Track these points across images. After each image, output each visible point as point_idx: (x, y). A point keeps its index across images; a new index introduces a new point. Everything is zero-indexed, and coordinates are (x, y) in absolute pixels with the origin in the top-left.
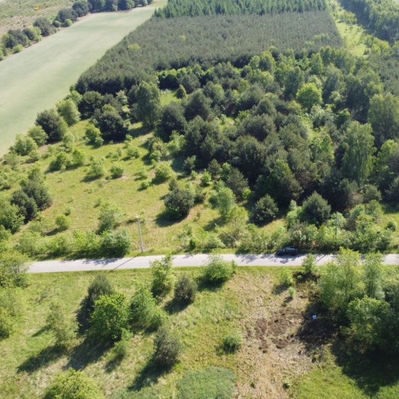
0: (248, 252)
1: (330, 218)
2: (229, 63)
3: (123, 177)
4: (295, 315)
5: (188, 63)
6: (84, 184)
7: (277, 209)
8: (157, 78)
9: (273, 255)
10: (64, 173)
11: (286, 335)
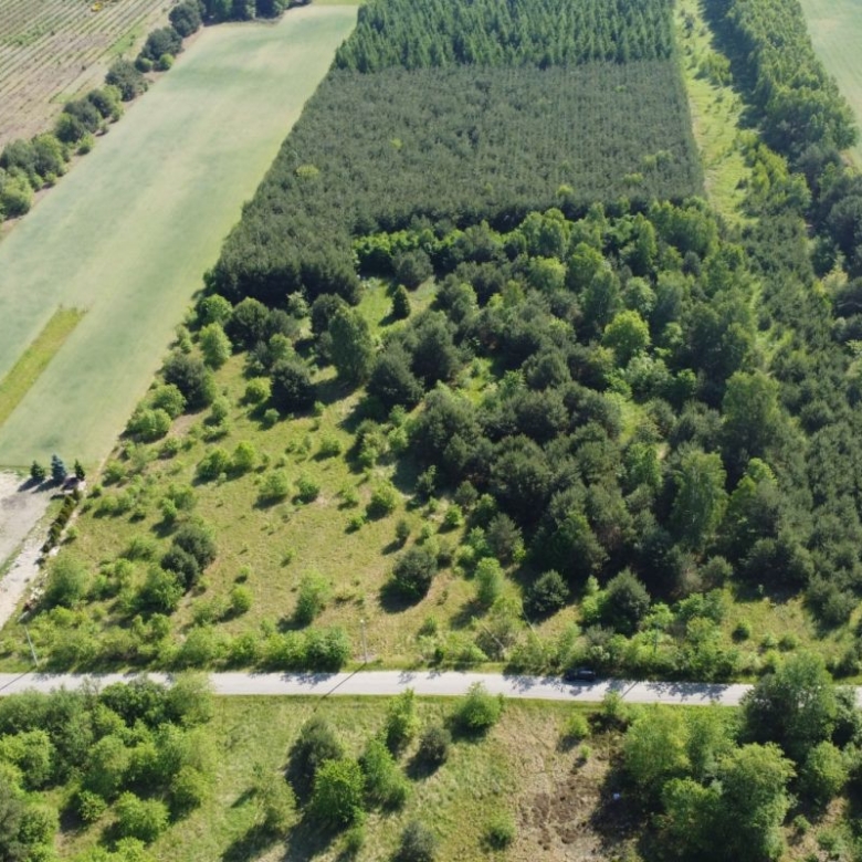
1: (648, 613)
2: (485, 224)
3: (320, 500)
5: (410, 218)
6: (259, 512)
7: (567, 592)
8: (356, 255)
9: (558, 679)
10: (223, 487)
11: (575, 823)
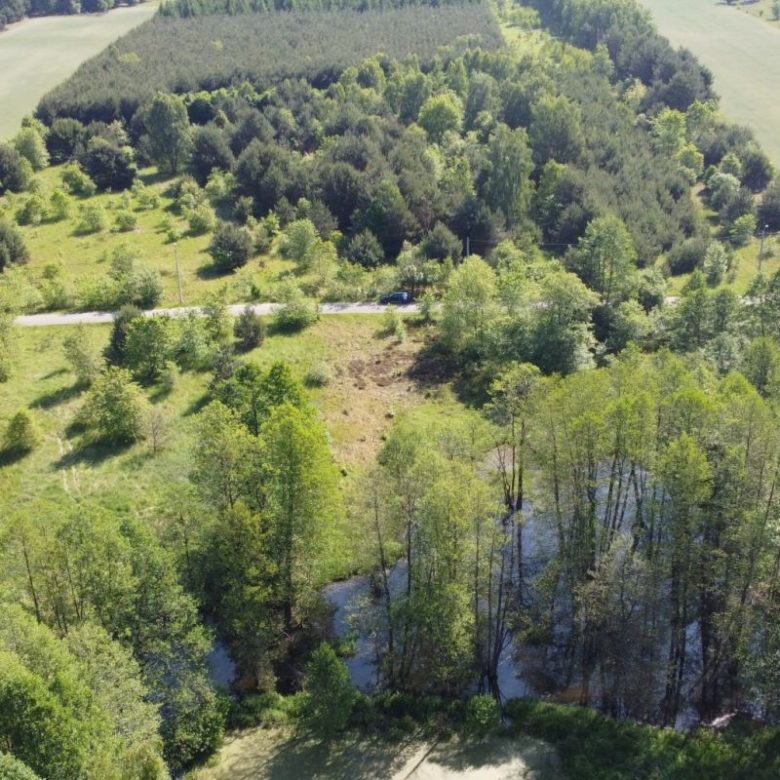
0: (337, 300)
2: (303, 81)
4: (403, 356)
5: (230, 79)
11: (391, 374)
